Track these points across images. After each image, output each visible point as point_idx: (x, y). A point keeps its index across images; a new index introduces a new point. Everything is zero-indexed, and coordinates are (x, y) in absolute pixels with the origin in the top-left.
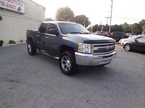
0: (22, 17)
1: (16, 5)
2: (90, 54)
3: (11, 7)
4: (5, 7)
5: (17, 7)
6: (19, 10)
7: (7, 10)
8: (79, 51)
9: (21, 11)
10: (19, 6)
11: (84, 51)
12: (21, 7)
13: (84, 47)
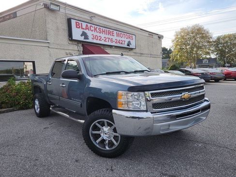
0: (132, 54)
1: (125, 39)
2: (145, 113)
3: (120, 43)
4: (113, 44)
5: (127, 41)
6: (128, 45)
7: (116, 47)
8: (119, 108)
9: (131, 47)
10: (129, 40)
11: (131, 106)
12: (131, 41)
13: (130, 98)
